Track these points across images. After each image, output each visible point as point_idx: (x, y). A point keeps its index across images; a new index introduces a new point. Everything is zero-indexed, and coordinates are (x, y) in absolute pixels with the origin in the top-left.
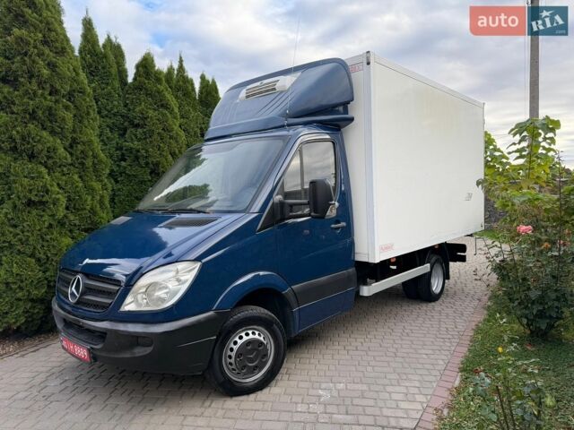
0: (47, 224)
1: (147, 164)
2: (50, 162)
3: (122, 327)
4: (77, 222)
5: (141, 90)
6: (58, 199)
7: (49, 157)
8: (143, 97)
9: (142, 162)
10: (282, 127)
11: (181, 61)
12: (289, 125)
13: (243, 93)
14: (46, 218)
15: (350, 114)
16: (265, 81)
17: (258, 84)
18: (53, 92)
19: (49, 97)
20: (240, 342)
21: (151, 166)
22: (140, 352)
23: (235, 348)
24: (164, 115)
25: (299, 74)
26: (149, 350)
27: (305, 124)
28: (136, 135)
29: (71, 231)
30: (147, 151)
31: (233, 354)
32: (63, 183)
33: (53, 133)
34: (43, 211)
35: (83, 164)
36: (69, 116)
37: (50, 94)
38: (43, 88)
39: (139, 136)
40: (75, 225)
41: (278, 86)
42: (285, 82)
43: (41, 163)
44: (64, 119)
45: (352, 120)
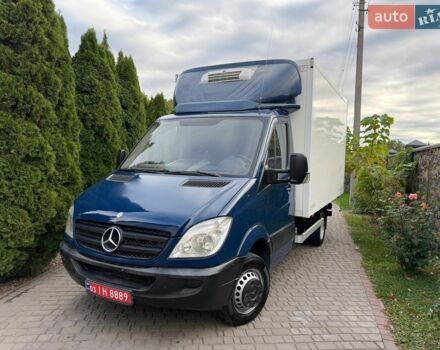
0: (40, 178)
1: (93, 126)
2: (43, 121)
3: (173, 272)
4: (61, 178)
5: (88, 61)
6: (50, 156)
7: (42, 117)
8: (91, 67)
9: (89, 125)
10: (255, 109)
11: (105, 38)
12: (261, 108)
13: (205, 77)
14: (39, 173)
15: (298, 103)
16: (228, 70)
17: (221, 71)
18: (50, 58)
19: (47, 63)
20: (245, 282)
21: (96, 128)
22: (186, 293)
23: (242, 287)
24: (107, 85)
25: (255, 68)
26: (196, 291)
27: (272, 109)
28: (83, 101)
29: (55, 185)
30: (93, 115)
31: (241, 292)
32: (52, 141)
33: (46, 95)
34: (36, 166)
35: (65, 125)
36: (59, 81)
37: (47, 60)
38: (42, 54)
39: (86, 102)
40: (59, 180)
41: (241, 76)
42: (247, 73)
43: (35, 122)
44: (56, 84)
45: (298, 107)
